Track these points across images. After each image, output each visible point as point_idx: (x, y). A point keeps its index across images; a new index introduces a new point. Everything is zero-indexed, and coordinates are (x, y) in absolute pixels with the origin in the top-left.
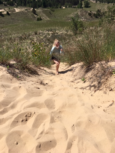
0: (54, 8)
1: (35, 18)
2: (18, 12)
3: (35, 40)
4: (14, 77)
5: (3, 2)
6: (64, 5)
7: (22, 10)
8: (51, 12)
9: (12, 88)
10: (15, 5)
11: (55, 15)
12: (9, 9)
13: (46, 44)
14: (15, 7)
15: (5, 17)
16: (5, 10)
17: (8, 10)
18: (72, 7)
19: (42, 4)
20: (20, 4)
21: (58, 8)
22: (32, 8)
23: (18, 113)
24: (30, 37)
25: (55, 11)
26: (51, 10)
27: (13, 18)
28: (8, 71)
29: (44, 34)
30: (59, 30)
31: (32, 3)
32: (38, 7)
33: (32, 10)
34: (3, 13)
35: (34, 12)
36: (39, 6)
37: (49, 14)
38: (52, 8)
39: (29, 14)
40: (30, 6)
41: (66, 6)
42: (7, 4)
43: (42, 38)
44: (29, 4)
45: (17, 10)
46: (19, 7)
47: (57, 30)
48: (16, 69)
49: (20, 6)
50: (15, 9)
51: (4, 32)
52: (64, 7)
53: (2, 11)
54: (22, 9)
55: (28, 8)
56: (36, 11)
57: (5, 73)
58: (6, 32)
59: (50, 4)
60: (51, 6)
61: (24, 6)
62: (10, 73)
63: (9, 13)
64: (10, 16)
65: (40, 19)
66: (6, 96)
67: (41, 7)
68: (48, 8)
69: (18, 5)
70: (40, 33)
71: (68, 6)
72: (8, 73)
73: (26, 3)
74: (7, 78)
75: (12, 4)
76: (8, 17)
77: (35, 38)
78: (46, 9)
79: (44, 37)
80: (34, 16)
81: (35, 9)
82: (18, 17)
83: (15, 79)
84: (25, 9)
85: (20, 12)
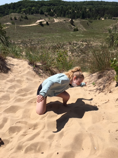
0: (92, 19)
1: (72, 28)
2: (56, 23)
3: (68, 50)
4: (37, 74)
5: (45, 12)
6: (103, 17)
7: (61, 21)
8: (89, 23)
9: (34, 81)
10: (55, 16)
11: (93, 26)
12: (49, 19)
13: (78, 54)
14: (54, 18)
15: (44, 27)
16: (45, 20)
17: (47, 20)
18: (111, 19)
19: (81, 16)
20: (59, 15)
21: (96, 19)
22: (71, 19)
23: (33, 97)
24: (64, 47)
25: (93, 22)
26: (89, 21)
27: (51, 28)
28: (33, 69)
29: (78, 44)
30: (94, 41)
31: (71, 14)
32: (76, 18)
33: (70, 21)
34: (43, 23)
35: (72, 23)
36: (78, 17)
37: (86, 26)
38: (90, 19)
39: (66, 25)
40: (69, 17)
41: (105, 18)
42: (48, 14)
43: (75, 48)
44: (68, 15)
45: (56, 21)
46: (58, 18)
47: (92, 41)
48: (41, 69)
49: (60, 17)
50: (55, 19)
51: (41, 40)
52: (103, 18)
53: (42, 21)
54: (61, 19)
55: (67, 19)
56: (73, 22)
57: (31, 70)
58: (43, 40)
59: (89, 16)
60: (90, 17)
61: (63, 17)
62: (34, 71)
63: (49, 23)
64: (49, 26)
65: (76, 29)
66: (28, 85)
67: (79, 18)
68: (86, 19)
69: (57, 15)
70: (74, 44)
71: (107, 18)
72: (33, 70)
73: (65, 14)
74: (32, 74)
75: (52, 15)
76: (47, 27)
77: (69, 48)
78: (84, 20)
79: (77, 47)
80: (72, 27)
81: (73, 20)
82: (56, 27)
83: (37, 75)
84: (64, 19)
85: (59, 22)
